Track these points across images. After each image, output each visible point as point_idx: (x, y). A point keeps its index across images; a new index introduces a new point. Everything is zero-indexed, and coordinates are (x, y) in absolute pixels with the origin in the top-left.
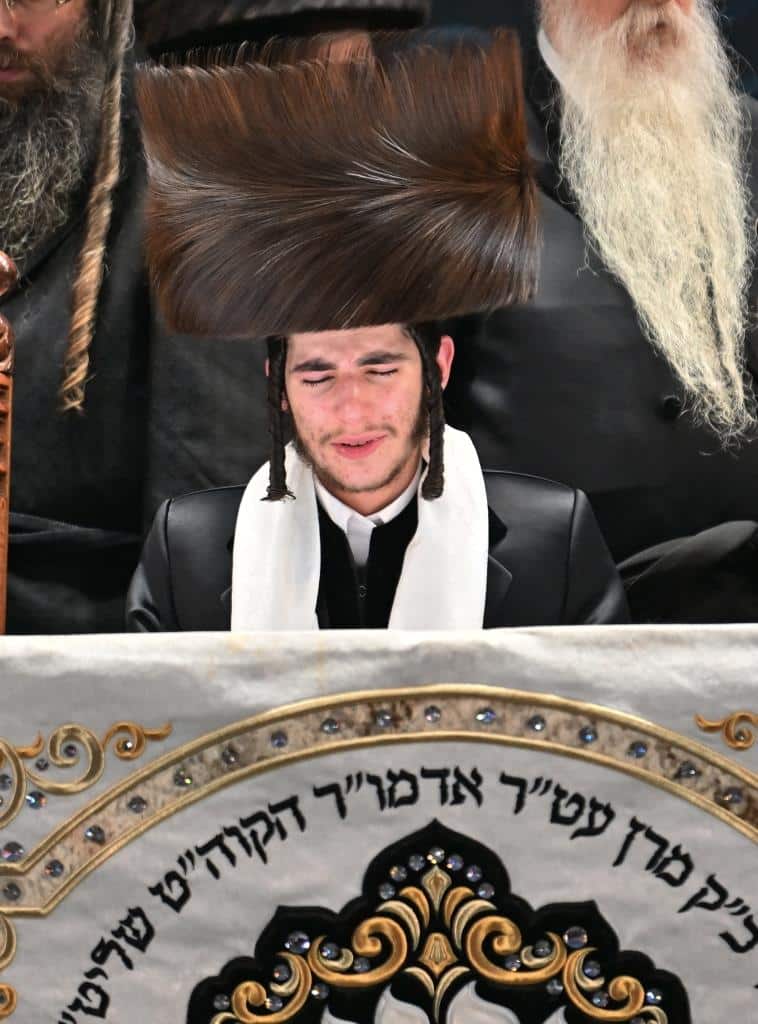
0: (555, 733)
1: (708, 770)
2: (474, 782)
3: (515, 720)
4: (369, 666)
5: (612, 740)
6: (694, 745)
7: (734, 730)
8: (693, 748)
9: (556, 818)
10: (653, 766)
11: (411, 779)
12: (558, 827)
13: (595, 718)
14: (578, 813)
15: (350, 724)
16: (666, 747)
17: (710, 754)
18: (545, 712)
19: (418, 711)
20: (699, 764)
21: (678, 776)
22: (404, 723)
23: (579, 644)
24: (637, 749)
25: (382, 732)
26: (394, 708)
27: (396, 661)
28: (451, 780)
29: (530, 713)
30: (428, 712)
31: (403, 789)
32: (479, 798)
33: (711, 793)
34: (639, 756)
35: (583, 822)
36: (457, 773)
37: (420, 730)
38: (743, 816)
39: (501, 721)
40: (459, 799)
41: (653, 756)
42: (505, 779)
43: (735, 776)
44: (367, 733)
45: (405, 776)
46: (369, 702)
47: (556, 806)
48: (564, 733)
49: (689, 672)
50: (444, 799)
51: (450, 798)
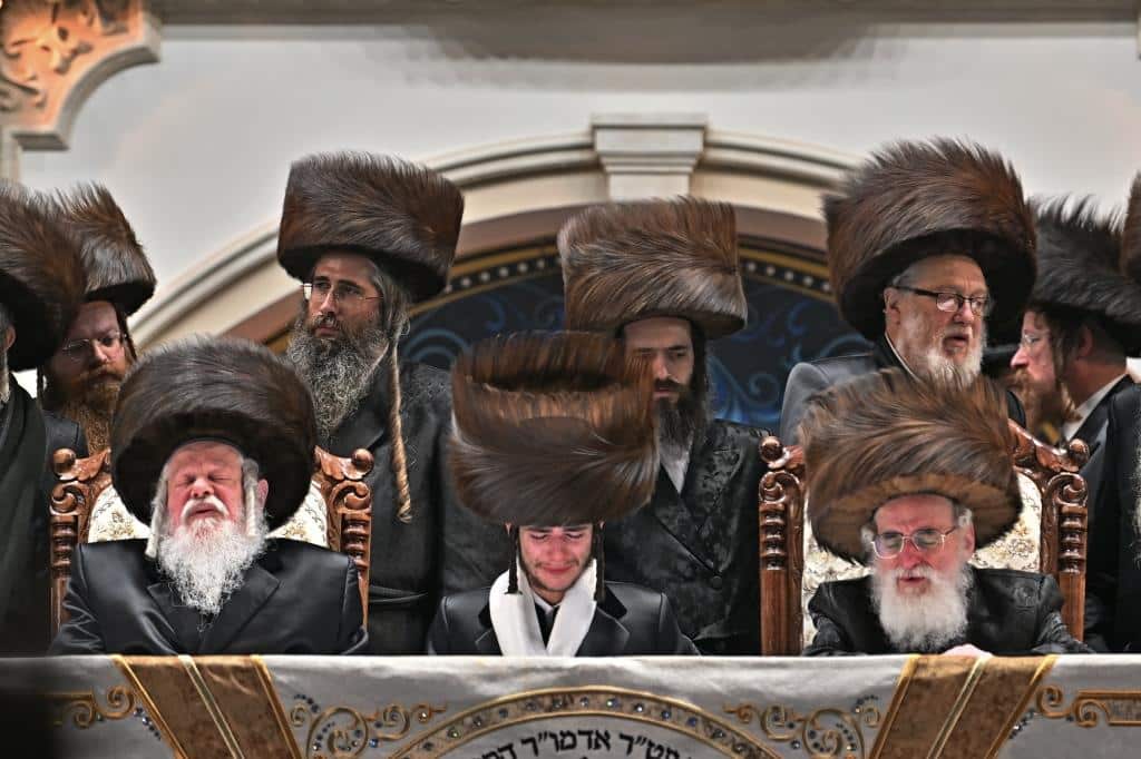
0: (649, 713)
1: (729, 734)
2: (606, 738)
3: (628, 705)
4: (552, 676)
5: (678, 717)
6: (721, 720)
7: (743, 713)
8: (721, 722)
9: (649, 757)
10: (700, 731)
11: (573, 735)
13: (670, 705)
14: (661, 755)
15: (541, 706)
16: (707, 721)
17: (730, 726)
18: (643, 702)
19: (577, 700)
20: (724, 730)
21: (714, 736)
22: (570, 706)
23: (663, 666)
24: (691, 722)
25: (558, 711)
26: (564, 698)
27: (565, 674)
28: (594, 737)
29: (636, 702)
30: (582, 701)
31: (568, 740)
32: (608, 746)
33: (730, 746)
34: (693, 726)
36: (597, 733)
37: (578, 709)
39: (620, 706)
40: (598, 746)
41: (700, 726)
42: (622, 737)
43: (743, 737)
44: (550, 711)
45: (569, 734)
46: (551, 695)
47: (648, 751)
48: (654, 713)
49: (720, 682)
50: (590, 746)
51: (593, 746)
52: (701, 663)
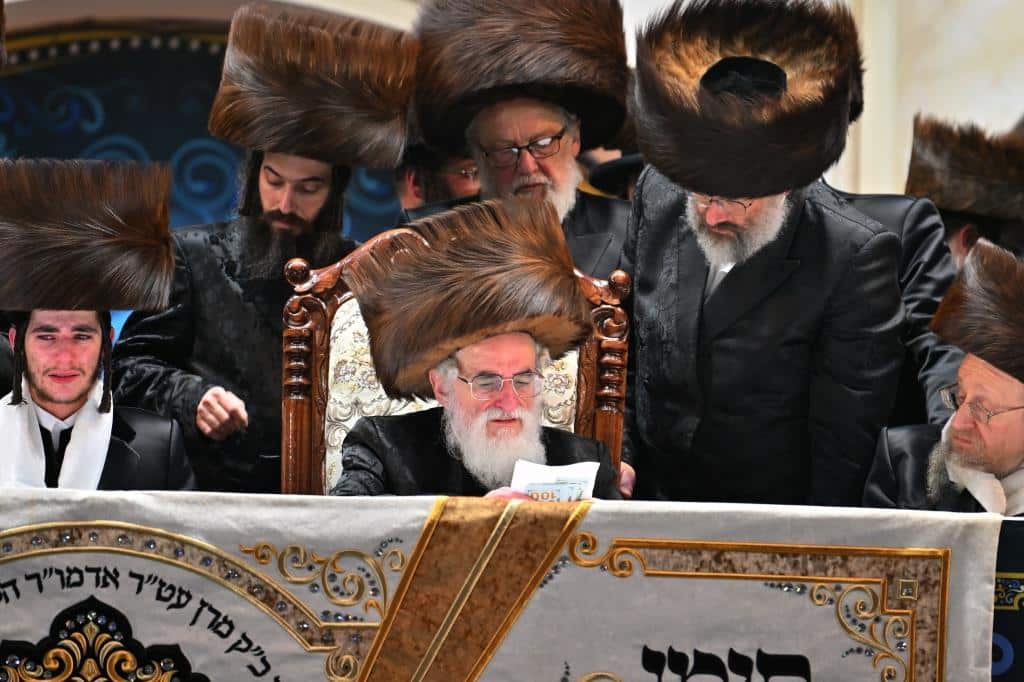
0: (161, 550)
1: (245, 575)
2: (114, 575)
3: (139, 542)
4: (59, 509)
5: (192, 556)
6: (238, 560)
7: (260, 554)
8: (237, 562)
9: (159, 597)
10: (215, 572)
11: (80, 572)
12: (159, 602)
13: (183, 543)
14: (172, 595)
15: (47, 540)
16: (222, 560)
17: (246, 566)
18: (156, 539)
19: (85, 535)
20: (240, 571)
21: (228, 577)
22: (77, 541)
23: (177, 501)
24: (206, 561)
25: (65, 545)
26: (72, 532)
27: (74, 507)
28: (102, 574)
29: (148, 538)
30: (90, 536)
31: (75, 578)
32: (117, 585)
33: (246, 587)
34: (207, 565)
35: (174, 600)
36: (106, 570)
37: (86, 545)
38: (263, 601)
39: (131, 543)
40: (106, 585)
41: (215, 566)
42: (132, 575)
43: (259, 578)
44: (56, 546)
45: (76, 570)
46: (58, 529)
47: (159, 591)
48: (165, 550)
49: (236, 520)
50: (97, 584)
51: (101, 584)
52: (217, 499)
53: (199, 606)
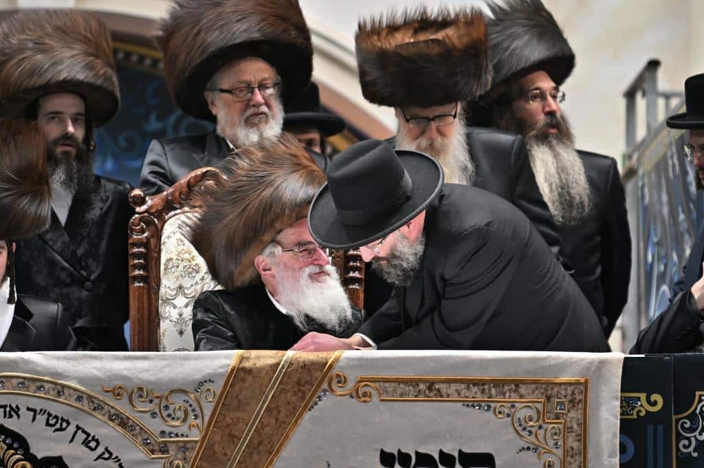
0: (48, 392)
1: (106, 407)
2: (16, 410)
3: (33, 387)
5: (69, 395)
6: (101, 397)
7: (116, 392)
8: (101, 399)
9: (48, 424)
10: (85, 405)
12: (48, 427)
13: (63, 386)
14: (56, 423)
16: (90, 398)
17: (107, 402)
18: (45, 384)
20: (102, 404)
21: (95, 409)
23: (58, 358)
24: (79, 399)
28: (8, 409)
29: (39, 384)
32: (19, 416)
33: (107, 416)
34: (80, 401)
35: (58, 426)
36: (10, 406)
38: (119, 425)
39: (28, 387)
40: (11, 416)
41: (85, 401)
42: (29, 409)
43: (116, 409)
47: (48, 420)
48: (51, 392)
49: (99, 369)
50: (5, 416)
51: (8, 416)
52: (86, 356)
53: (75, 429)
